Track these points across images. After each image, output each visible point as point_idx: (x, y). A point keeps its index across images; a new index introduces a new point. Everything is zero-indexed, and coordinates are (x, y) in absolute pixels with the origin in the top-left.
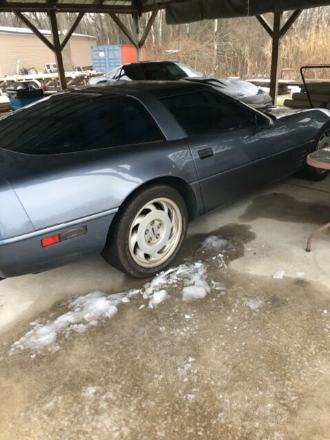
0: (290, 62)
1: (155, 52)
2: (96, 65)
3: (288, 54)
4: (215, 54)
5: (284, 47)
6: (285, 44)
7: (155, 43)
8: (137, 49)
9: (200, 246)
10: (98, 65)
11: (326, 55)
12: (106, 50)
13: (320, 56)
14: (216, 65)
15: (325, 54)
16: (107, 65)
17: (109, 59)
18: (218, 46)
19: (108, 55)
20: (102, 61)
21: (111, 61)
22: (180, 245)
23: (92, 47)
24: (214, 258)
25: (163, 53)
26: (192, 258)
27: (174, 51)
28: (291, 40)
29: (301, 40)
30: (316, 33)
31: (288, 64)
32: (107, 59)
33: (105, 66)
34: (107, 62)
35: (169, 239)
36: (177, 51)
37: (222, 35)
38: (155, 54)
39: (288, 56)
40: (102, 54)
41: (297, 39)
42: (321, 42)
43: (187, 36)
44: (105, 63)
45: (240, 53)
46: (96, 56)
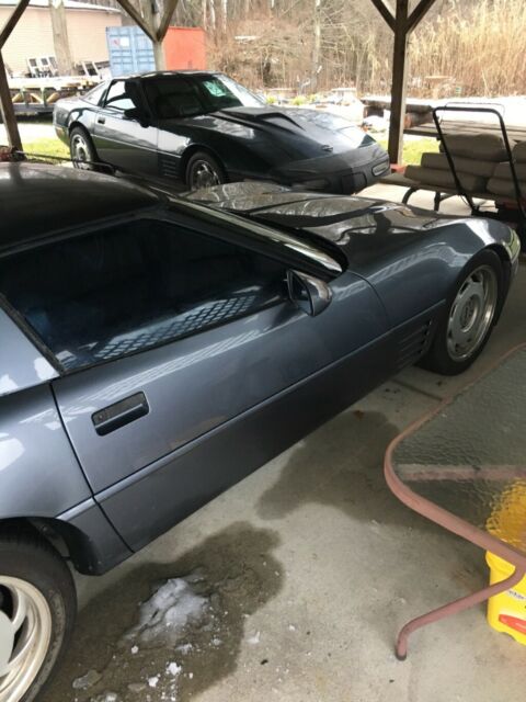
0: (443, 61)
1: (215, 40)
2: (115, 60)
3: (440, 47)
4: (318, 45)
5: (434, 34)
6: (436, 30)
7: (216, 24)
8: (154, 42)
9: (136, 619)
10: (119, 60)
11: (504, 51)
12: (132, 34)
13: (494, 51)
14: (319, 64)
15: (503, 48)
16: (135, 61)
17: (138, 51)
18: (322, 31)
19: (136, 42)
20: (125, 54)
21: (142, 54)
22: (50, 666)
23: (107, 29)
24: (153, 682)
25: (230, 41)
26: (96, 676)
27: (249, 38)
28: (446, 23)
29: (463, 24)
30: (490, 11)
31: (440, 64)
32: (134, 49)
33: (132, 63)
34: (134, 56)
35: (11, 660)
36: (253, 38)
37: (331, 11)
38: (216, 43)
39: (440, 52)
40: (125, 42)
41: (456, 21)
42: (495, 29)
43: (270, 12)
44: (131, 57)
45: (359, 45)
46: (114, 45)
